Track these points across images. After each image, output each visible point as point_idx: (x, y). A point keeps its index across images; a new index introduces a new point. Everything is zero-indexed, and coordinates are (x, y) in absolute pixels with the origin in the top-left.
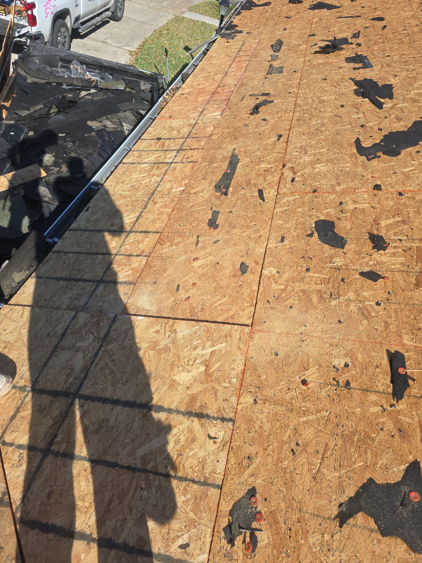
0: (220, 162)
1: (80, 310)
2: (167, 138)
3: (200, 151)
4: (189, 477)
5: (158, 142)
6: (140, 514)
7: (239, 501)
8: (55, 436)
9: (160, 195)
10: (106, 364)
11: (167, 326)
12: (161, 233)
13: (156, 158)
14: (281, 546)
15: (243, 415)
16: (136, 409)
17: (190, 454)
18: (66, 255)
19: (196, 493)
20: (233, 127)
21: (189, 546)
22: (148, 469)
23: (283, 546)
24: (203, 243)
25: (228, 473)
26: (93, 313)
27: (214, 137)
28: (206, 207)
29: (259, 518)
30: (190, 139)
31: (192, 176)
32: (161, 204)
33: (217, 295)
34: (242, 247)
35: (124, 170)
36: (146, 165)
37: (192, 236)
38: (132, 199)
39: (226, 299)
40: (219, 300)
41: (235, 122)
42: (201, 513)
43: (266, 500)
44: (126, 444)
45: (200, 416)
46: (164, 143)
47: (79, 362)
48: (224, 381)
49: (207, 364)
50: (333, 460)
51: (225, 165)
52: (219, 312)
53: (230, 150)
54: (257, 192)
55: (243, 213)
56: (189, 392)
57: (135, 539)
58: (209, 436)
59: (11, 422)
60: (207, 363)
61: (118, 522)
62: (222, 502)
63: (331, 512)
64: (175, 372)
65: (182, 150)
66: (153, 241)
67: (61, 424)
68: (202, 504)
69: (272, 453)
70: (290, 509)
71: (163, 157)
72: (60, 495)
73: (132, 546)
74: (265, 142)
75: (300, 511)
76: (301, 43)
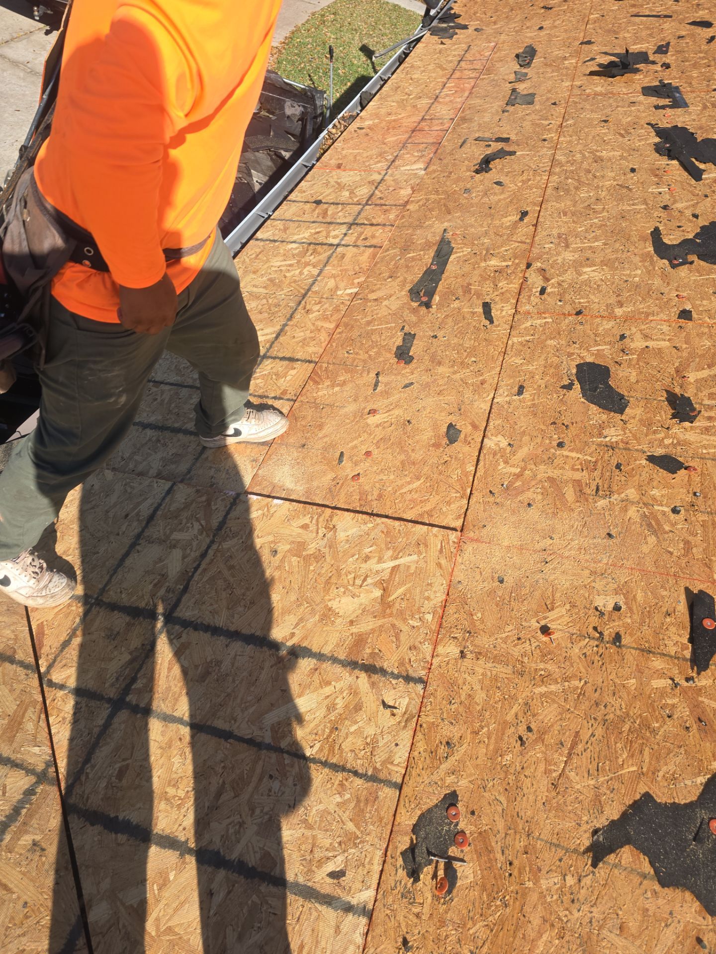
0: (421, 250)
1: (179, 480)
2: (332, 201)
3: (388, 229)
4: (348, 766)
5: (316, 207)
6: (266, 817)
7: (429, 811)
8: (134, 680)
9: (316, 299)
10: (220, 572)
11: (321, 519)
12: (316, 363)
13: (312, 234)
14: (495, 889)
15: (442, 675)
16: (265, 649)
17: (352, 729)
18: (157, 387)
19: (359, 793)
20: (445, 192)
21: (344, 876)
22: (282, 747)
23: (498, 888)
24: (385, 386)
25: (413, 765)
26: (200, 488)
27: (410, 207)
28: (393, 325)
29: (461, 841)
30: (371, 207)
31: (371, 271)
32: (318, 313)
33: (406, 475)
34: (451, 398)
35: (258, 250)
36: (294, 246)
37: (369, 372)
38: (270, 301)
39: (419, 483)
40: (409, 483)
41: (448, 183)
42: (366, 825)
43: (473, 813)
44: (248, 704)
45: (370, 669)
46: (327, 209)
47: (175, 564)
48: (413, 616)
49: (385, 587)
50: (587, 759)
51: (428, 257)
52: (407, 502)
53: (438, 231)
54: (481, 307)
55: (456, 340)
56: (354, 630)
57: (258, 856)
58: (383, 702)
59: (62, 651)
60: (385, 585)
61: (230, 826)
62: (402, 810)
63: (579, 842)
64: (331, 595)
65: (357, 224)
66: (301, 376)
67: (143, 663)
68: (368, 810)
69: (486, 740)
70: (512, 831)
71: (324, 233)
72: (139, 774)
73: (253, 867)
74: (498, 222)
75: (528, 835)
76: (567, 55)
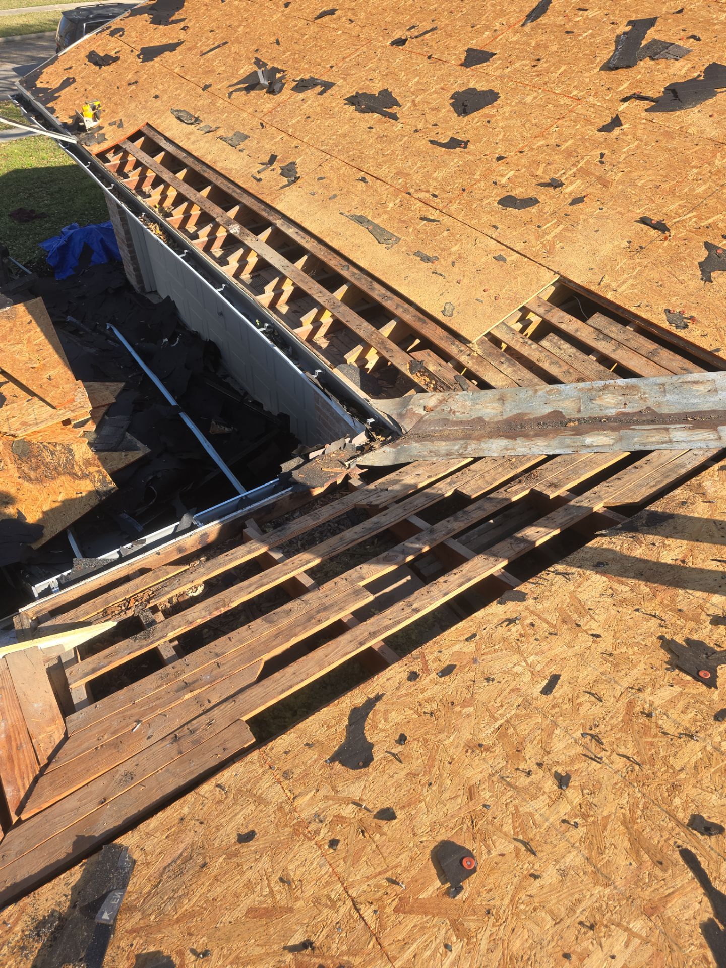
24: (445, 272)
28: (402, 256)
29: (683, 312)
43: (675, 307)
50: (678, 272)
53: (338, 216)
63: (702, 283)
69: (653, 295)
75: (692, 295)
76: (210, 101)
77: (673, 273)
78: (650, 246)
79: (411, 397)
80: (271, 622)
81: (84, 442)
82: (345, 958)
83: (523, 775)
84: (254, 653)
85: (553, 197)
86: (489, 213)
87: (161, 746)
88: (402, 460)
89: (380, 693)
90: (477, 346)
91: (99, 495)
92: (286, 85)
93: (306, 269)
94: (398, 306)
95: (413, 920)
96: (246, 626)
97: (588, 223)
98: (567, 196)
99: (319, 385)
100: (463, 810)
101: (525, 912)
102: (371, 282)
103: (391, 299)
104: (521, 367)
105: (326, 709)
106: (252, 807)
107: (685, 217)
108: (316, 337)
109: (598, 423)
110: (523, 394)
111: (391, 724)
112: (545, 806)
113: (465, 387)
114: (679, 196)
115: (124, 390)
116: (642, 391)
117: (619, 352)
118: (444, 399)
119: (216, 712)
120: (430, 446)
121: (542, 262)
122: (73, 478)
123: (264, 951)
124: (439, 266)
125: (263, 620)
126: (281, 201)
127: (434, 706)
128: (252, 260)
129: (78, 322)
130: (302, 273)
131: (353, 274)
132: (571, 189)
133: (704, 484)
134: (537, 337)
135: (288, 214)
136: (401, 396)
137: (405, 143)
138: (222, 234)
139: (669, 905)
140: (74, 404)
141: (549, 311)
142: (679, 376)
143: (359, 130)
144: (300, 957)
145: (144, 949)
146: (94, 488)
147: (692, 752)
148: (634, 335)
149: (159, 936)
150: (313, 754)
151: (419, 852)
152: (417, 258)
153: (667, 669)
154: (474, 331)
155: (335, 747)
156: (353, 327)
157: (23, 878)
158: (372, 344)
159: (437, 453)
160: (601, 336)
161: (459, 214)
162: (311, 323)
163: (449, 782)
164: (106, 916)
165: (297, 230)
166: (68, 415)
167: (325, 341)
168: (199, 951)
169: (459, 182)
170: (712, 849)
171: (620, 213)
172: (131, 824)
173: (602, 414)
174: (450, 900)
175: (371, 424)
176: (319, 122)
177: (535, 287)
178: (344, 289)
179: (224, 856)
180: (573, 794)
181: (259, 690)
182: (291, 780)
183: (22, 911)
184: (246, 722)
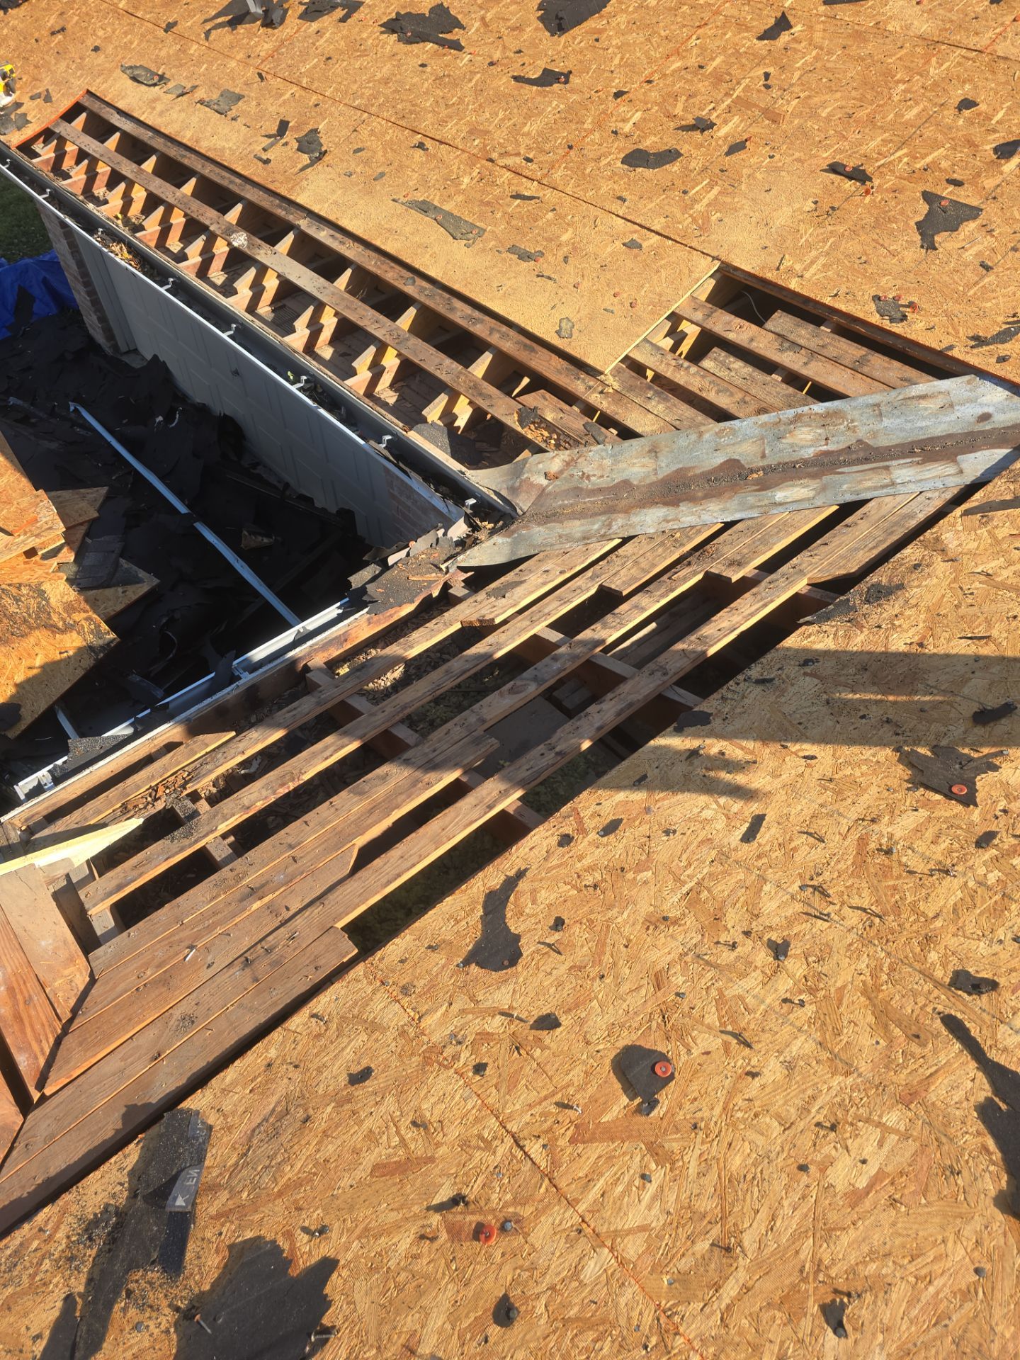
24: (556, 274)
28: (491, 256)
43: (887, 291)
50: (887, 240)
54: (515, 200)
63: (923, 252)
75: (910, 272)
76: (178, 47)
77: (881, 241)
78: (846, 205)
79: (525, 461)
80: (361, 793)
81: (60, 578)
82: (511, 1210)
83: (725, 949)
84: (342, 837)
85: (702, 146)
86: (610, 178)
87: (228, 975)
88: (522, 553)
89: (523, 868)
90: (611, 377)
91: (94, 651)
92: (290, 12)
93: (352, 289)
94: (492, 330)
95: (595, 1151)
96: (327, 803)
97: (754, 179)
98: (720, 142)
99: (391, 458)
100: (650, 1003)
101: (744, 1120)
102: (449, 299)
103: (482, 321)
104: (676, 401)
105: (450, 898)
106: (364, 1037)
107: (892, 158)
108: (379, 388)
109: (790, 471)
110: (683, 441)
111: (542, 906)
112: (758, 985)
113: (600, 439)
114: (881, 127)
115: (108, 498)
116: (849, 417)
117: (813, 365)
118: (573, 460)
119: (299, 921)
120: (558, 529)
121: (693, 245)
122: (53, 632)
123: (400, 1216)
124: (545, 266)
125: (350, 792)
126: (303, 190)
127: (598, 876)
128: (271, 284)
129: (26, 405)
130: (347, 296)
131: (422, 290)
132: (726, 130)
133: (943, 537)
134: (696, 356)
135: (316, 208)
136: (510, 462)
137: (476, 84)
138: (221, 249)
139: (933, 1088)
140: (38, 525)
141: (709, 316)
142: (898, 391)
143: (406, 71)
144: (450, 1217)
145: (239, 1236)
146: (84, 644)
147: (949, 892)
148: (832, 339)
149: (257, 1217)
150: (439, 959)
151: (595, 1065)
152: (512, 256)
153: (908, 789)
154: (605, 357)
155: (468, 945)
156: (431, 369)
157: (58, 1170)
158: (461, 390)
159: (569, 538)
160: (786, 345)
161: (567, 184)
162: (369, 369)
163: (627, 971)
164: (180, 1202)
165: (332, 232)
166: (32, 543)
167: (392, 393)
168: (313, 1228)
169: (562, 137)
170: (984, 1011)
171: (799, 160)
172: (200, 1081)
173: (795, 457)
174: (643, 1118)
175: (473, 506)
176: (345, 63)
177: (686, 282)
178: (411, 312)
179: (333, 1104)
180: (795, 965)
181: (356, 885)
182: (413, 996)
183: (64, 1212)
184: (342, 929)
